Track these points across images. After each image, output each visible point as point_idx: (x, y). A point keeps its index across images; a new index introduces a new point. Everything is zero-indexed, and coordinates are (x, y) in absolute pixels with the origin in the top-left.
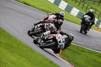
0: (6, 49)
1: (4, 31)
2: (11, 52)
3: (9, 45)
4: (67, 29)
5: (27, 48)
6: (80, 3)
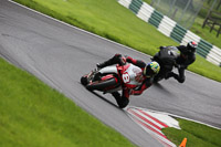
0: (66, 136)
1: (62, 96)
2: (77, 143)
3: (73, 126)
4: (199, 93)
5: (112, 133)
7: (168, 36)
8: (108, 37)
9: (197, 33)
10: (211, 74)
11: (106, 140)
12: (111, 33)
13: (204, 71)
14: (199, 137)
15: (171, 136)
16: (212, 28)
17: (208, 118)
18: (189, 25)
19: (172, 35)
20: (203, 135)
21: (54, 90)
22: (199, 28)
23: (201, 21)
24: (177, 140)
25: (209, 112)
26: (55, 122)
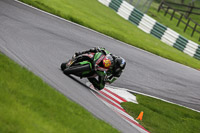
0: (35, 110)
1: (31, 73)
3: (41, 101)
4: (155, 71)
5: (76, 107)
6: (180, 20)
7: (127, 19)
8: (72, 19)
9: (153, 16)
10: (165, 54)
11: (71, 113)
12: (75, 17)
13: (160, 51)
14: (154, 110)
15: (129, 109)
16: (166, 12)
17: (162, 94)
18: (145, 9)
19: (130, 18)
20: (158, 108)
21: (24, 68)
22: (155, 12)
23: (157, 6)
24: (135, 113)
25: (163, 88)
26: (24, 97)
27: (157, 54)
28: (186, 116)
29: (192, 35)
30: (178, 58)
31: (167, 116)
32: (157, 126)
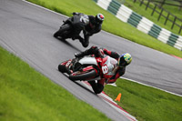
0: (22, 93)
1: (18, 59)
2: (31, 98)
3: (28, 84)
5: (60, 90)
6: (154, 10)
7: (106, 9)
8: (56, 10)
9: (129, 6)
10: (141, 40)
11: (55, 95)
12: (58, 7)
13: (135, 38)
14: (131, 92)
15: (108, 91)
16: (142, 3)
17: (139, 77)
19: (109, 8)
20: (135, 90)
21: (12, 55)
24: (113, 95)
25: (139, 72)
26: (13, 81)
27: (133, 41)
28: (161, 97)
29: (165, 24)
30: (153, 45)
31: (143, 97)
32: (133, 106)
